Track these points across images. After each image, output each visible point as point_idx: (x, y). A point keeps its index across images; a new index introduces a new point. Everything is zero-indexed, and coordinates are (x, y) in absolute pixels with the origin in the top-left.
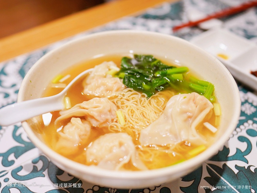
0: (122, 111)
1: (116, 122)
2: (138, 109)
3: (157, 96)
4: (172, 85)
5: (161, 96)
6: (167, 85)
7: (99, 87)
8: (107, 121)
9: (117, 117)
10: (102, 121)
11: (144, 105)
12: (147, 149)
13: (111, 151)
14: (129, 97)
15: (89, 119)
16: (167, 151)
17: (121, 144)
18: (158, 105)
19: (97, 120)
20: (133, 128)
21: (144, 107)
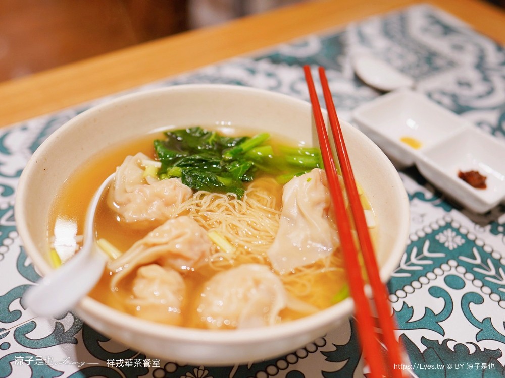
0: (216, 232)
1: (217, 251)
2: (240, 221)
3: (251, 192)
4: (261, 167)
5: (258, 189)
6: (254, 170)
7: (149, 203)
8: (203, 255)
9: (214, 243)
10: (196, 258)
11: (244, 211)
12: (292, 278)
13: (246, 299)
14: (209, 205)
15: (171, 261)
16: (323, 270)
17: (257, 283)
18: (263, 205)
19: (187, 259)
20: (248, 253)
21: (244, 214)
